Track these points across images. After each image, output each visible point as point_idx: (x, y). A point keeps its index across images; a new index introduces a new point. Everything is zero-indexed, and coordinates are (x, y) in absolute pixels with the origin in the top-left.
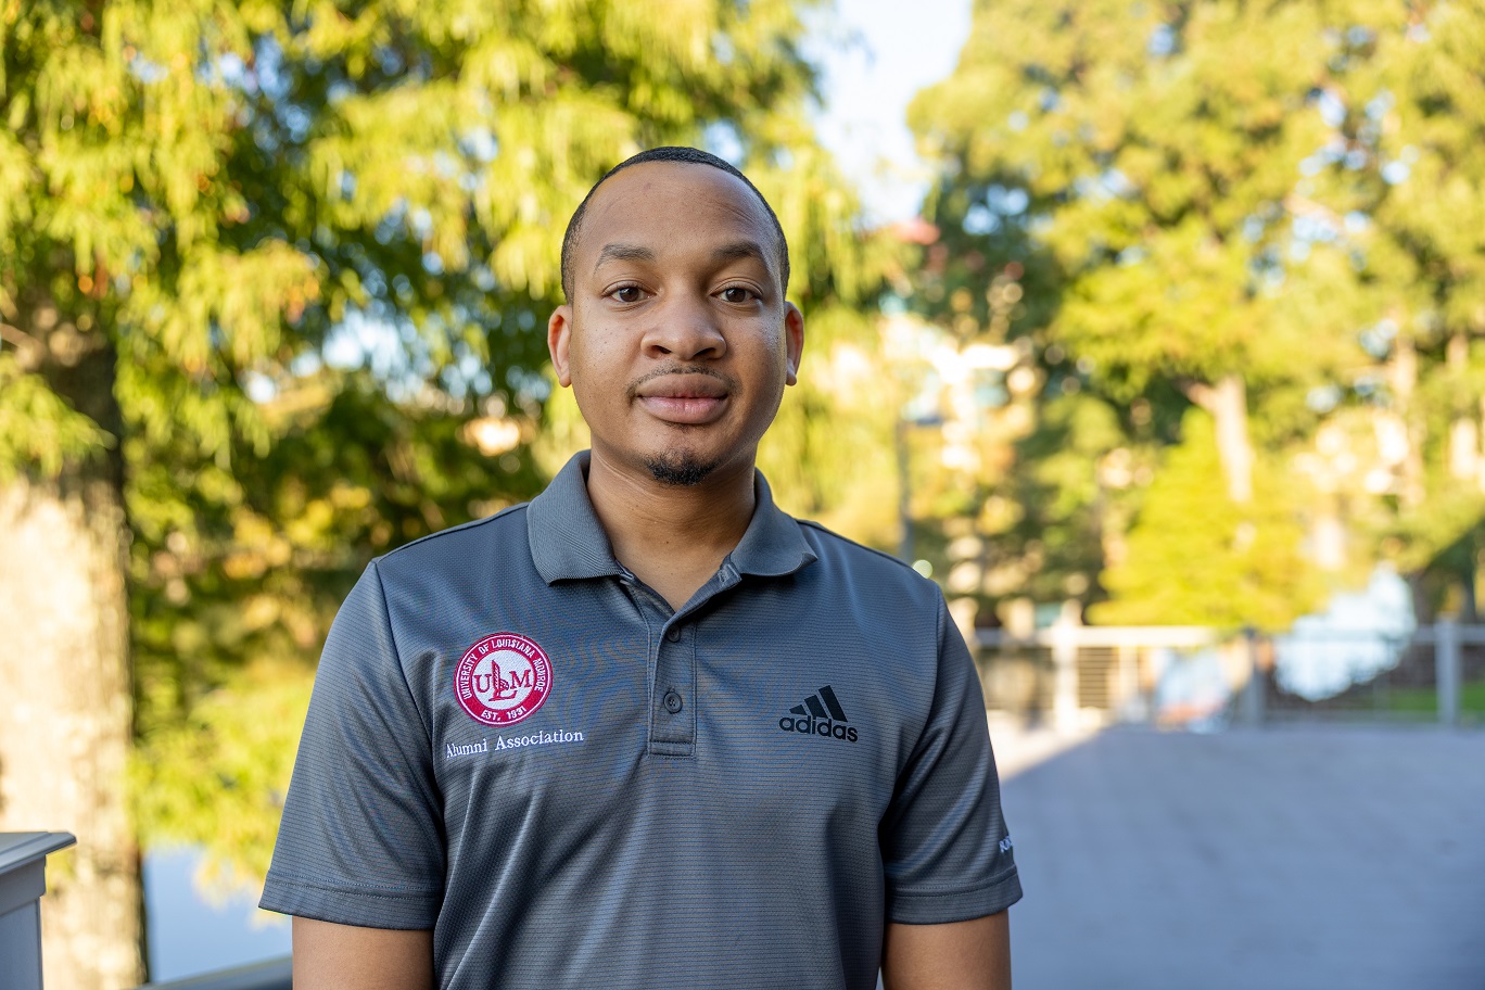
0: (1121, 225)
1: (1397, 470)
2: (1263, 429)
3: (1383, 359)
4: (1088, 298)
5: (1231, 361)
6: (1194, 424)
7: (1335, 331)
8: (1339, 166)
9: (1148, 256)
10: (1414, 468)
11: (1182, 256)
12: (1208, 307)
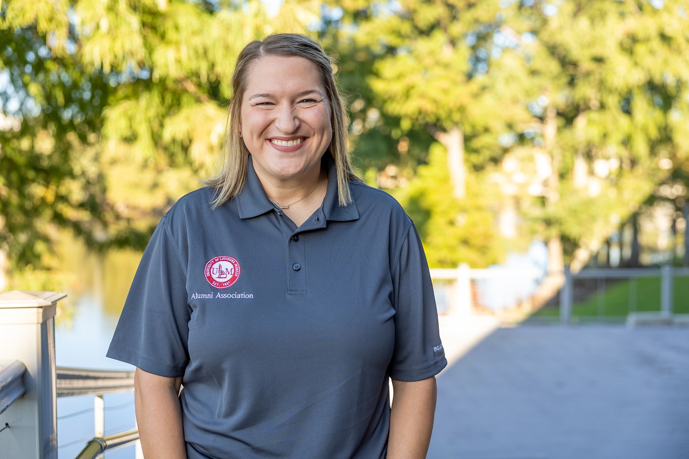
0: (399, 34)
1: (545, 183)
2: (475, 159)
3: (542, 119)
4: (377, 75)
5: (456, 117)
6: (436, 152)
7: (515, 101)
8: (521, 5)
9: (410, 52)
10: (554, 181)
11: (432, 53)
12: (445, 84)
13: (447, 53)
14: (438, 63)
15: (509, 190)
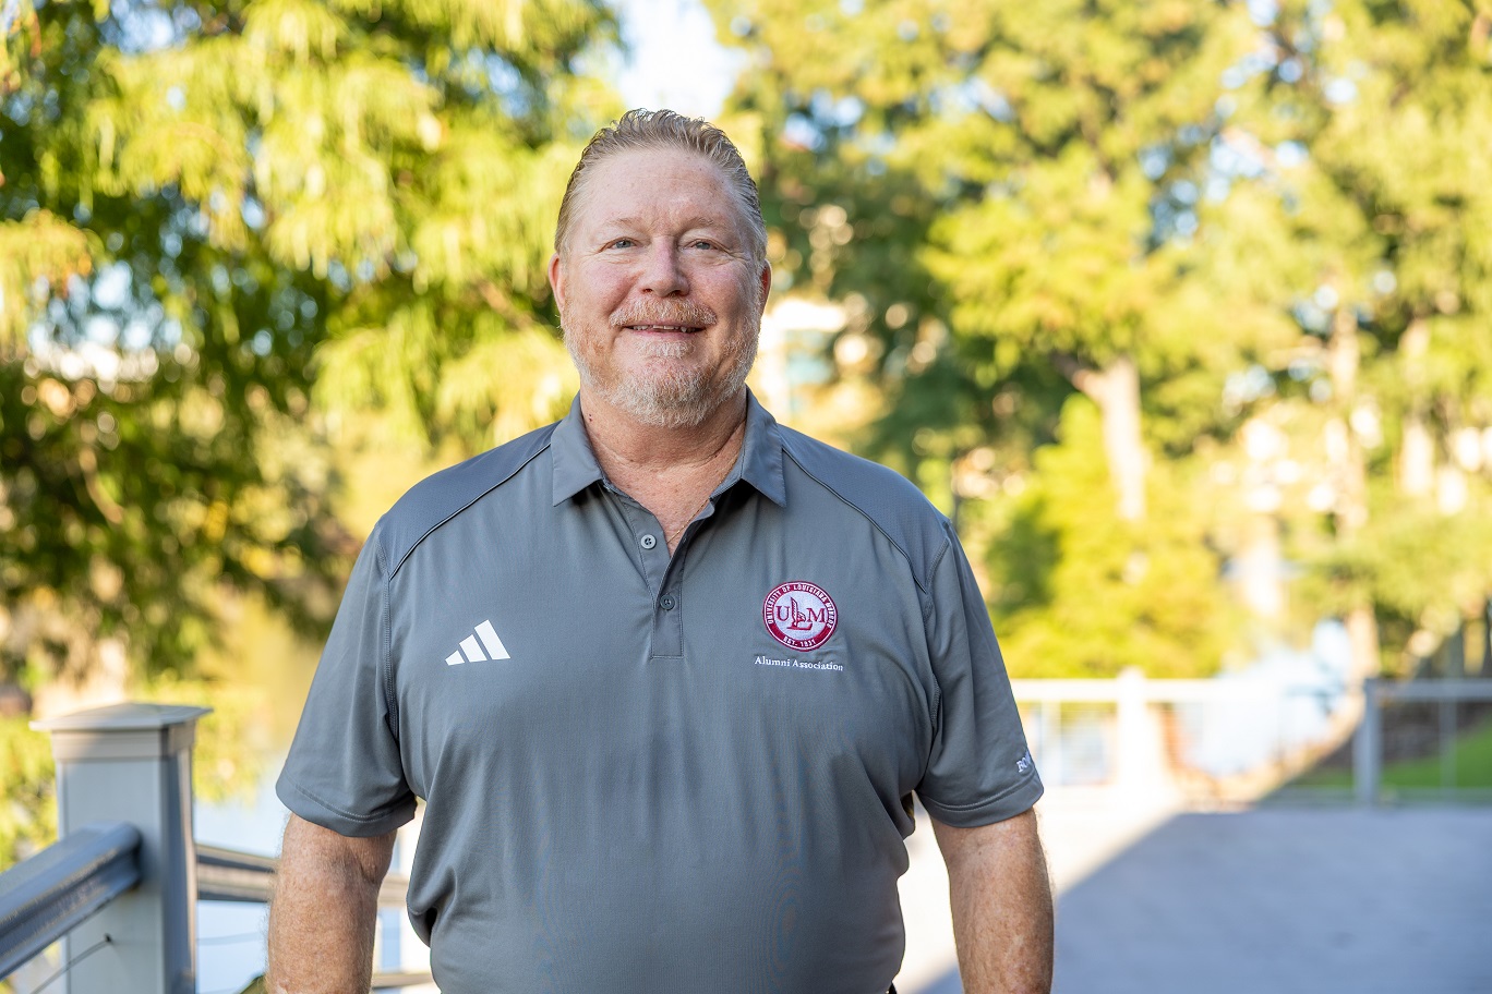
0: (989, 155)
2: (1166, 430)
3: (1325, 338)
4: (944, 248)
5: (1121, 336)
6: (1076, 416)
7: (1259, 299)
8: (1273, 80)
9: (1014, 193)
10: (1355, 477)
11: (1062, 195)
12: (1095, 264)
13: (1098, 195)
14: (1076, 217)
15: (1266, 500)
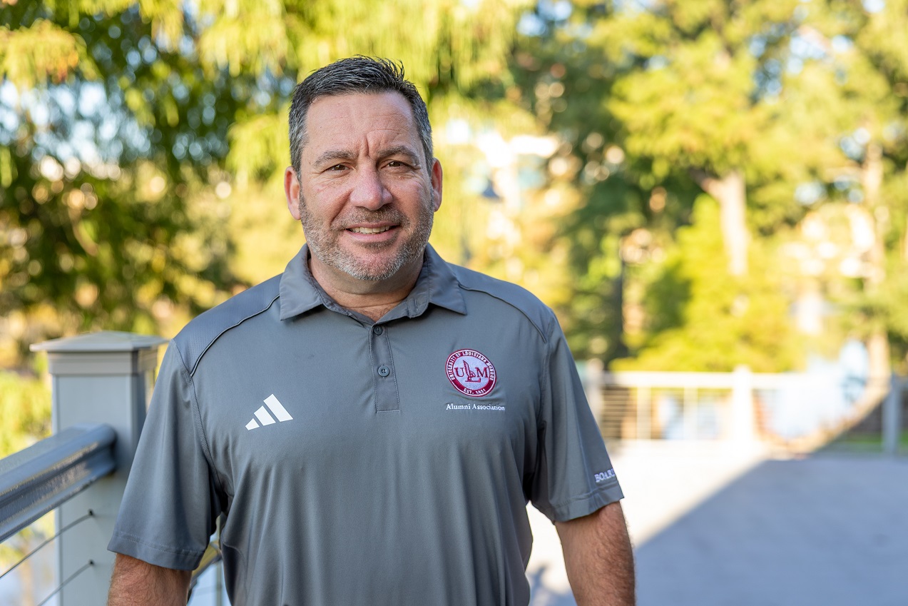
0: (651, 38)
1: (865, 258)
2: (761, 218)
3: (860, 162)
4: (623, 99)
5: (734, 158)
6: (703, 208)
7: (821, 135)
9: (669, 64)
10: (878, 253)
11: (699, 65)
12: (719, 110)
13: (721, 66)
14: (708, 80)
